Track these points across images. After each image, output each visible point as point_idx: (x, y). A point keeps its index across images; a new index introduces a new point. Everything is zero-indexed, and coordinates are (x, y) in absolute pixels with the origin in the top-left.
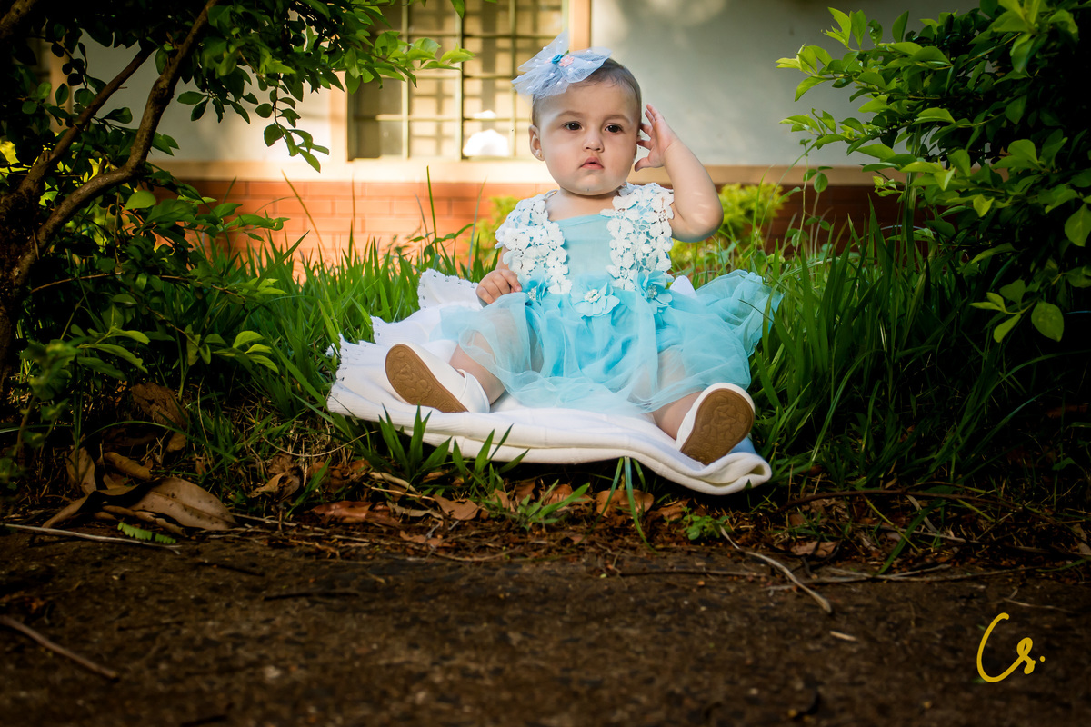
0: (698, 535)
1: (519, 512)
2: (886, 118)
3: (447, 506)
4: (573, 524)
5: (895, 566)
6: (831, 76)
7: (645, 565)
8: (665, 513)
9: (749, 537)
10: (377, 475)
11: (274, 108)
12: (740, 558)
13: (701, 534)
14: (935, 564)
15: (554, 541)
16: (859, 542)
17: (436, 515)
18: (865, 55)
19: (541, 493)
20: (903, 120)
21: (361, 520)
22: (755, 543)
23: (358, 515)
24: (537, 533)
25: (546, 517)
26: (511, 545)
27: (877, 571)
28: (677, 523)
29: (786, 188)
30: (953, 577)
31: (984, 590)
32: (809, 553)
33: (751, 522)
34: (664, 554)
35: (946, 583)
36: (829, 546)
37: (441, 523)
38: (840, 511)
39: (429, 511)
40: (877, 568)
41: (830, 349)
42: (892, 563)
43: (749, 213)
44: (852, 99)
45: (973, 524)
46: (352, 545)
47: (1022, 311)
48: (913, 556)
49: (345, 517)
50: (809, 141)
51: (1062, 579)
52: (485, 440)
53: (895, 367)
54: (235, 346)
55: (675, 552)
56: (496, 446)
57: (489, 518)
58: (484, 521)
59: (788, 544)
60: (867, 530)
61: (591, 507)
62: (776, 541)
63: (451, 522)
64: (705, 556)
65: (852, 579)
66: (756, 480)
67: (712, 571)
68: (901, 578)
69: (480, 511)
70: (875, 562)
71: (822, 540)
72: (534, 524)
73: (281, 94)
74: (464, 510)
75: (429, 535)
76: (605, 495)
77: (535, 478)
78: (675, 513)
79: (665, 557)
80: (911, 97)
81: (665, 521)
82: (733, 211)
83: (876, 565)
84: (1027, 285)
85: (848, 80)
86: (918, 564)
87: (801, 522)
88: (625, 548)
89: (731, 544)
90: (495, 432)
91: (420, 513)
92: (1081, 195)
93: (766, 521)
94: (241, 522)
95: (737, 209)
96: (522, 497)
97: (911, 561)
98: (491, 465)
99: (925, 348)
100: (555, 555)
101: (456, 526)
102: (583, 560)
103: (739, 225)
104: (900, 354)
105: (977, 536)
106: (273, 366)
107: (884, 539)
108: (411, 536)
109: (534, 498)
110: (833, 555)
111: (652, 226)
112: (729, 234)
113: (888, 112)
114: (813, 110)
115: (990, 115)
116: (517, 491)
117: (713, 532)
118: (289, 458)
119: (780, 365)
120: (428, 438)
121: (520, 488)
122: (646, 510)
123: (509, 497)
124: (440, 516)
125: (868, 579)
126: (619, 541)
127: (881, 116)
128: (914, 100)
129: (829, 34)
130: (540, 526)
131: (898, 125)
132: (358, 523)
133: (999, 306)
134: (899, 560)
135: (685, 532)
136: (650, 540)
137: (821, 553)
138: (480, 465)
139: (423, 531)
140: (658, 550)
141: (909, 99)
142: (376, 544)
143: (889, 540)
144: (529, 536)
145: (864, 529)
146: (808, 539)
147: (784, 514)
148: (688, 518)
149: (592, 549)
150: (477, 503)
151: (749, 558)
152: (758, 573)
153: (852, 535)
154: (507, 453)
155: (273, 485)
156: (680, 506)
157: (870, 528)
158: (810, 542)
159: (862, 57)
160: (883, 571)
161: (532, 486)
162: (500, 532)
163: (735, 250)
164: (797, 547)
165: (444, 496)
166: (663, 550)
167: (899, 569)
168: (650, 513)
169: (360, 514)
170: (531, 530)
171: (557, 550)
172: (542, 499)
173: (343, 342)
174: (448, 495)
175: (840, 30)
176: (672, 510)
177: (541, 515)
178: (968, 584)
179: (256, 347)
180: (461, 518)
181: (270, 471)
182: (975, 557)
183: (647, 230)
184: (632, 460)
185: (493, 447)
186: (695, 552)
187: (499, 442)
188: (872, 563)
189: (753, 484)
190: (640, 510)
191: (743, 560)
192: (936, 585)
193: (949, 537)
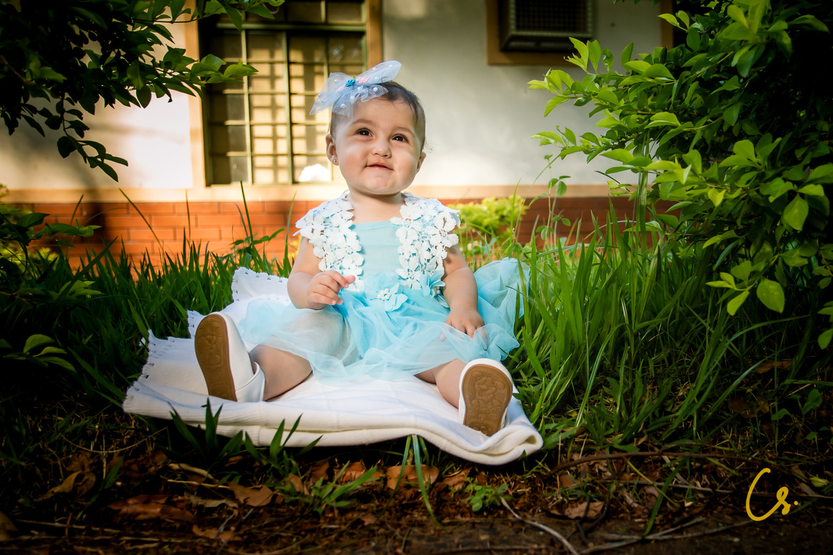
0: (481, 506)
1: (313, 495)
2: (616, 132)
3: (242, 493)
4: (365, 503)
5: (658, 522)
6: (573, 96)
7: (432, 544)
8: (450, 482)
9: (526, 501)
10: (175, 466)
11: (61, 119)
12: (520, 526)
13: (484, 504)
14: (691, 518)
15: (345, 524)
16: (623, 499)
17: (232, 504)
18: (600, 78)
19: (335, 471)
20: (630, 134)
21: (154, 516)
22: (532, 507)
23: (153, 510)
24: (330, 515)
25: (338, 500)
26: (303, 533)
27: (644, 531)
28: (462, 494)
29: (527, 201)
30: (711, 531)
31: (739, 542)
32: (582, 515)
33: (526, 485)
34: (451, 528)
35: (706, 539)
36: (598, 505)
37: (236, 512)
38: (601, 468)
39: (224, 501)
40: (642, 526)
41: (584, 323)
42: (655, 520)
43: (502, 217)
44: (591, 115)
45: (713, 473)
46: (141, 547)
47: (749, 288)
48: (671, 512)
49: (139, 514)
50: (551, 156)
51: (798, 523)
52: (278, 427)
53: (636, 336)
54: (26, 350)
55: (461, 525)
56: (288, 433)
57: (283, 503)
58: (279, 506)
59: (560, 506)
60: (628, 486)
61: (382, 481)
62: (551, 504)
63: (246, 510)
64: (488, 527)
65: (624, 543)
66: (530, 448)
67: (496, 547)
68: (666, 537)
69: (275, 496)
70: (640, 520)
71: (591, 501)
72: (327, 506)
73: (67, 106)
74: (259, 497)
75: (222, 528)
76: (395, 471)
77: (329, 458)
78: (459, 482)
79: (451, 533)
80: (640, 112)
81: (450, 491)
82: (491, 216)
83: (641, 523)
84: (753, 265)
85: (587, 99)
86: (677, 519)
87: (571, 482)
88: (413, 526)
89: (511, 513)
90: (286, 422)
91: (214, 503)
92: (796, 187)
93: (540, 482)
94: (26, 530)
95: (494, 215)
96: (317, 478)
97: (670, 516)
98: (284, 452)
99: (658, 320)
100: (346, 540)
101: (251, 514)
102: (373, 544)
103: (496, 226)
104: (639, 326)
105: (721, 484)
106: (70, 366)
107: (643, 494)
108: (203, 531)
109: (327, 478)
110: (602, 516)
111: (432, 237)
112: (490, 231)
113: (619, 127)
114: (558, 127)
115: (709, 120)
116: (312, 471)
117: (494, 501)
118: (88, 455)
119: (541, 338)
120: (221, 430)
121: (316, 468)
122: (432, 483)
123: (303, 480)
124: (235, 505)
125: (638, 542)
126: (408, 517)
127: (612, 131)
128: (642, 114)
129: (571, 60)
130: (331, 509)
131: (626, 138)
132: (150, 520)
133: (730, 284)
134: (660, 516)
135: (469, 501)
136: (437, 513)
137: (592, 514)
138: (274, 451)
139: (215, 524)
140: (444, 525)
141: (638, 114)
142: (165, 544)
143: (647, 495)
144: (322, 521)
145: (625, 486)
146: (579, 500)
147: (556, 476)
148: (470, 487)
149: (382, 530)
150: (272, 489)
151: (528, 526)
152: (539, 545)
153: (616, 494)
154: (300, 439)
155: (67, 484)
156: (463, 476)
157: (630, 484)
158: (581, 503)
159: (598, 80)
160: (648, 530)
161: (326, 466)
162: (292, 518)
163: (495, 243)
164: (569, 509)
165: (241, 483)
166: (449, 524)
167: (662, 525)
168: (436, 485)
169: (155, 510)
170: (324, 513)
171: (348, 534)
172: (336, 477)
173: (151, 337)
174: (245, 483)
175: (580, 57)
176: (455, 480)
177: (333, 498)
178: (724, 538)
179: (48, 349)
180: (256, 504)
181: (68, 469)
182: (721, 504)
183: (428, 239)
184: (418, 436)
185: (285, 434)
186: (479, 523)
187: (291, 428)
188: (637, 520)
189: (528, 453)
190: (427, 483)
191: (524, 528)
192: (697, 541)
193: (697, 488)
